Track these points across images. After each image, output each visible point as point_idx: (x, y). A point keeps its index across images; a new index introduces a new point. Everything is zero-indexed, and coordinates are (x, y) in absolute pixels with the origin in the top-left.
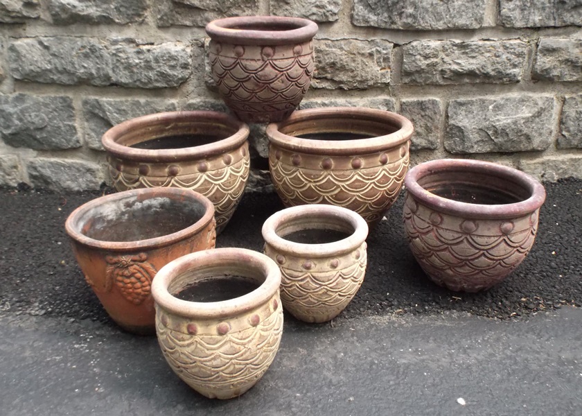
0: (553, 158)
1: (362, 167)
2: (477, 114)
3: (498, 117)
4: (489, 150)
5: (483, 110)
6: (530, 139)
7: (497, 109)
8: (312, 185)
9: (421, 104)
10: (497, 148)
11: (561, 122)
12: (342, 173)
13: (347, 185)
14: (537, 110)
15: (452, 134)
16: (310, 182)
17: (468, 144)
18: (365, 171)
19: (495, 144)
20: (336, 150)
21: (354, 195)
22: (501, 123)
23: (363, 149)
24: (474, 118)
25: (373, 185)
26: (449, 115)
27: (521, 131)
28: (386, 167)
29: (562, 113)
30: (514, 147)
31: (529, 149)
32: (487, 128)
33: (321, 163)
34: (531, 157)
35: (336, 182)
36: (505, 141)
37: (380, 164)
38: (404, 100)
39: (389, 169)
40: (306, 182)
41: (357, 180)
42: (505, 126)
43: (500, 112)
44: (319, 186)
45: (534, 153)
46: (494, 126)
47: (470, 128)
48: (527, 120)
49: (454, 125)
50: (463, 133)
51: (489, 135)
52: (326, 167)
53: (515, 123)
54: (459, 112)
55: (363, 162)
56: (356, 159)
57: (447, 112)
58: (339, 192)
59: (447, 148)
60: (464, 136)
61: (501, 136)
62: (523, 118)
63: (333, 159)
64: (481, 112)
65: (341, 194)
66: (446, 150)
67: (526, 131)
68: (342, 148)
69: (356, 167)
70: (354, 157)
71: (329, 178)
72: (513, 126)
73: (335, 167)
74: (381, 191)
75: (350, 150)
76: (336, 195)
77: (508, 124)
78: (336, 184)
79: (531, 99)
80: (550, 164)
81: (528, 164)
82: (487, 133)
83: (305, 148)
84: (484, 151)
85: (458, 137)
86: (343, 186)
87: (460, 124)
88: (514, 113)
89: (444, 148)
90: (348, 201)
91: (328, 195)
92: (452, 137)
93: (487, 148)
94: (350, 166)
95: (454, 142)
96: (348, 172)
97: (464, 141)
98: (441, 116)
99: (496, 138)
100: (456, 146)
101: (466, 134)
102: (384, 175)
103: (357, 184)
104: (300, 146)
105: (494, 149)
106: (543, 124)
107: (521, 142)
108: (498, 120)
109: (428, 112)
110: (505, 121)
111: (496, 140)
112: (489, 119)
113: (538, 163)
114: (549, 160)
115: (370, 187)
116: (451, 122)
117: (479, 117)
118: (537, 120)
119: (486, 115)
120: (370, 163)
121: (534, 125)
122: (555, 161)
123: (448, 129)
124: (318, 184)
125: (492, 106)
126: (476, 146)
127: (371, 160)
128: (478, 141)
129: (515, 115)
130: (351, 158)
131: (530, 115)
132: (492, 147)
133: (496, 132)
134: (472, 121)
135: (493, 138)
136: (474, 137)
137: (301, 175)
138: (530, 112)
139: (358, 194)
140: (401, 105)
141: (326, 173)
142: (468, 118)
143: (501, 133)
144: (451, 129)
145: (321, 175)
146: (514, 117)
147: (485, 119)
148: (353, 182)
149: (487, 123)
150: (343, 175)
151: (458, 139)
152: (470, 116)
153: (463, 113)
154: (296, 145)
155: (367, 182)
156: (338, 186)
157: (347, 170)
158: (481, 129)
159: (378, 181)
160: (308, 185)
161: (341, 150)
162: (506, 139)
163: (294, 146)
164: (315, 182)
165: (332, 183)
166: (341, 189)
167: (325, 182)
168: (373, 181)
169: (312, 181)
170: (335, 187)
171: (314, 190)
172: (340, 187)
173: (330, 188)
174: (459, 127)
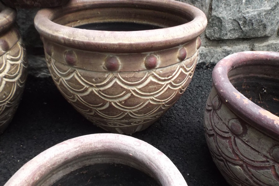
0: (274, 42)
1: (158, 66)
2: (233, 7)
3: (248, 10)
4: (237, 36)
5: (238, 4)
6: (265, 28)
7: (248, 3)
8: (95, 90)
10: (243, 35)
12: (132, 75)
13: (140, 89)
14: (275, 4)
15: (213, 24)
16: (92, 86)
17: (223, 32)
18: (160, 71)
19: (243, 32)
20: (125, 45)
21: (147, 100)
22: (250, 15)
23: (161, 43)
24: (231, 10)
25: (169, 86)
26: (213, 7)
27: (262, 21)
28: (184, 63)
30: (254, 34)
31: (263, 35)
32: (240, 19)
33: (104, 63)
34: (261, 41)
35: (126, 87)
36: (251, 30)
37: (178, 60)
39: (186, 66)
40: (86, 86)
41: (151, 83)
42: (252, 17)
43: (250, 6)
44: (103, 91)
45: (266, 38)
46: (244, 18)
47: (227, 19)
48: (268, 13)
49: (215, 16)
50: (221, 23)
51: (239, 25)
52: (112, 68)
53: (259, 15)
54: (220, 4)
55: (159, 60)
56: (151, 56)
57: (211, 5)
58: (130, 98)
59: (208, 36)
60: (222, 26)
61: (248, 25)
62: (265, 11)
63: (121, 57)
64: (236, 6)
65: (132, 99)
66: (206, 37)
67: (265, 21)
68: (133, 42)
69: (151, 67)
70: (148, 54)
71: (116, 82)
72: (257, 18)
73: (124, 68)
74: (176, 90)
75: (143, 44)
76: (125, 101)
77: (255, 15)
78: (124, 89)
80: (273, 46)
81: (259, 47)
82: (238, 23)
83: (79, 42)
84: (233, 37)
85: (217, 26)
86: (134, 91)
87: (220, 16)
88: (259, 6)
89: (206, 35)
90: (140, 106)
91: (116, 101)
92: (212, 27)
93: (236, 36)
94: (143, 66)
95: (214, 30)
96: (140, 74)
97: (221, 29)
98: (206, 8)
99: (244, 27)
100: (215, 34)
101: (223, 24)
102: (182, 72)
104: (72, 39)
105: (241, 35)
106: (275, 16)
107: (259, 30)
108: (248, 12)
110: (252, 13)
111: (244, 29)
112: (241, 12)
113: (266, 46)
114: (272, 43)
115: (166, 89)
116: (214, 13)
117: (235, 9)
118: (272, 12)
119: (240, 8)
120: (167, 61)
121: (270, 17)
122: (276, 44)
123: (210, 20)
124: (102, 89)
126: (229, 34)
127: (168, 57)
128: (231, 30)
129: (260, 8)
130: (144, 55)
131: (270, 8)
132: (240, 35)
133: (245, 22)
134: (229, 13)
135: (242, 27)
136: (229, 26)
137: (79, 77)
138: (270, 6)
139: (151, 97)
141: (111, 76)
142: (226, 10)
143: (249, 23)
144: (213, 20)
145: (105, 79)
146: (259, 10)
147: (239, 11)
148: (147, 85)
149: (240, 14)
150: (134, 77)
151: (217, 28)
152: (228, 8)
153: (223, 6)
154: (67, 37)
155: (163, 83)
156: (128, 91)
157: (139, 71)
158: (235, 20)
159: (175, 82)
160: (90, 90)
161: (131, 45)
162: (251, 28)
163: (64, 39)
164: (97, 87)
165: (120, 88)
166: (132, 94)
167: (112, 87)
168: (169, 81)
169: (94, 85)
170: (124, 92)
171: (98, 96)
172: (131, 92)
173: (118, 94)
174: (219, 18)
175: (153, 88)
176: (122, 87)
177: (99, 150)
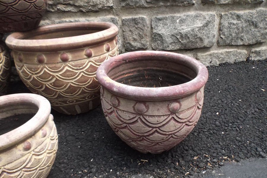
0: (216, 52)
1: (70, 60)
2: (170, 26)
3: (183, 27)
4: (178, 48)
5: (173, 23)
6: (202, 40)
7: (181, 22)
8: (35, 76)
9: (134, 20)
10: (183, 46)
11: (220, 30)
12: (54, 65)
13: (60, 75)
14: (205, 22)
15: (156, 39)
17: (165, 45)
18: (73, 63)
19: (182, 44)
20: (43, 47)
21: (69, 83)
22: (184, 31)
23: (65, 45)
24: (168, 28)
25: (82, 74)
26: (153, 27)
27: (196, 35)
28: (91, 59)
29: (220, 24)
30: (193, 46)
31: (202, 46)
32: (177, 34)
33: (36, 59)
34: (203, 51)
35: (51, 73)
36: (188, 42)
37: (85, 57)
38: (123, 18)
39: (95, 61)
40: (30, 74)
41: (67, 71)
42: (187, 33)
43: (183, 24)
44: (39, 77)
45: (205, 49)
46: (180, 33)
47: (166, 35)
48: (200, 29)
49: (156, 33)
50: (162, 38)
51: (177, 38)
52: (41, 62)
53: (193, 30)
54: (159, 24)
55: (70, 56)
56: (64, 53)
57: (151, 25)
58: (56, 81)
59: (154, 48)
60: (163, 40)
61: (185, 39)
62: (198, 27)
63: (45, 54)
64: (172, 25)
65: (57, 82)
67: (199, 35)
68: (48, 45)
69: (65, 60)
70: (62, 52)
71: (45, 71)
72: (192, 33)
73: (47, 61)
74: (91, 78)
75: (54, 46)
76: (54, 83)
77: (189, 31)
78: (51, 75)
79: (201, 15)
80: (215, 55)
81: (202, 56)
82: (177, 37)
83: (20, 46)
84: (175, 48)
85: (160, 41)
86: (57, 76)
87: (160, 32)
88: (192, 24)
89: (152, 48)
91: (48, 83)
92: (156, 41)
93: (177, 47)
94: (59, 60)
95: (158, 44)
96: (59, 65)
97: (163, 43)
98: (148, 27)
99: (182, 40)
100: (159, 46)
101: (164, 38)
102: (91, 65)
103: (68, 73)
104: (17, 45)
105: (181, 47)
106: (210, 31)
107: (197, 42)
108: (183, 29)
109: (140, 26)
110: (187, 30)
111: (182, 42)
112: (177, 29)
113: (208, 55)
114: (213, 53)
115: (80, 76)
116: (155, 31)
117: (171, 27)
118: (206, 28)
119: (175, 26)
120: (76, 57)
121: (204, 31)
122: (217, 53)
123: (153, 36)
124: (38, 75)
125: (179, 20)
126: (170, 46)
127: (77, 54)
128: (171, 43)
129: (193, 25)
130: (59, 53)
131: (202, 25)
132: (180, 46)
133: (182, 36)
134: (167, 30)
135: (180, 40)
136: (169, 40)
137: (26, 68)
138: (201, 23)
139: (71, 81)
140: (122, 21)
141: (42, 66)
142: (164, 28)
143: (185, 37)
144: (155, 36)
145: (39, 68)
146: (192, 26)
147: (175, 28)
148: (65, 72)
149: (176, 31)
150: (55, 67)
151: (159, 42)
152: (166, 27)
153: (161, 25)
154: (15, 44)
155: (77, 71)
156: (54, 77)
157: (58, 63)
158: (172, 35)
159: (86, 70)
160: (33, 77)
161: (47, 46)
162: (188, 40)
163: (14, 46)
164: (36, 74)
165: (48, 74)
166: (56, 78)
167: (43, 73)
168: (82, 70)
169: (34, 73)
170: (51, 77)
171: (37, 80)
172: (55, 77)
173: (48, 78)
174: (159, 34)
175: (69, 74)
176: (49, 73)
177: (19, 101)
